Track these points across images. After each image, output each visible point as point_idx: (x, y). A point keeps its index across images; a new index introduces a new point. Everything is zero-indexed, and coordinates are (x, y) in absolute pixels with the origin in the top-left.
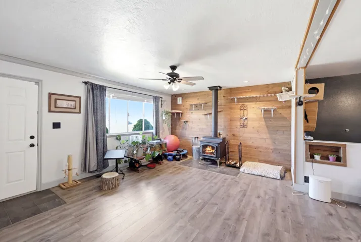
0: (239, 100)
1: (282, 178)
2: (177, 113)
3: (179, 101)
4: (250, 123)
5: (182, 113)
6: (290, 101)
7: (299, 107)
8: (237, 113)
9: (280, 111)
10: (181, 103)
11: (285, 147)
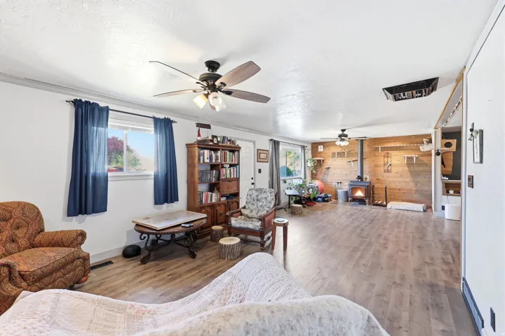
0: (383, 149)
1: (425, 211)
2: (318, 160)
3: (321, 148)
4: (394, 169)
5: (323, 161)
6: (430, 151)
7: (437, 157)
8: (381, 161)
9: (421, 158)
10: (322, 150)
11: (425, 188)
